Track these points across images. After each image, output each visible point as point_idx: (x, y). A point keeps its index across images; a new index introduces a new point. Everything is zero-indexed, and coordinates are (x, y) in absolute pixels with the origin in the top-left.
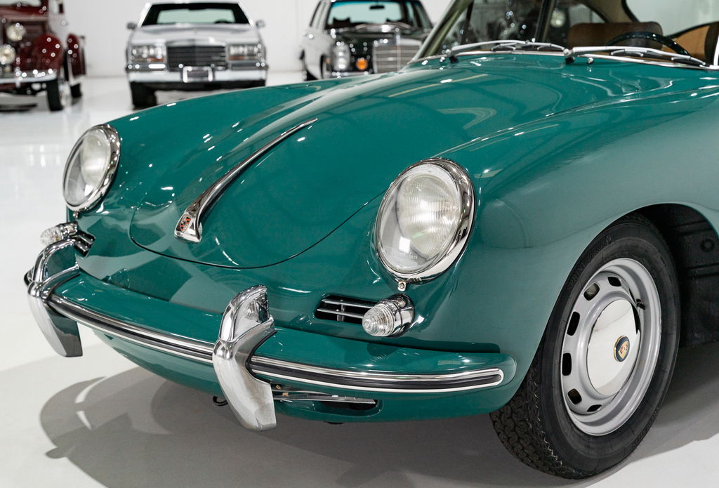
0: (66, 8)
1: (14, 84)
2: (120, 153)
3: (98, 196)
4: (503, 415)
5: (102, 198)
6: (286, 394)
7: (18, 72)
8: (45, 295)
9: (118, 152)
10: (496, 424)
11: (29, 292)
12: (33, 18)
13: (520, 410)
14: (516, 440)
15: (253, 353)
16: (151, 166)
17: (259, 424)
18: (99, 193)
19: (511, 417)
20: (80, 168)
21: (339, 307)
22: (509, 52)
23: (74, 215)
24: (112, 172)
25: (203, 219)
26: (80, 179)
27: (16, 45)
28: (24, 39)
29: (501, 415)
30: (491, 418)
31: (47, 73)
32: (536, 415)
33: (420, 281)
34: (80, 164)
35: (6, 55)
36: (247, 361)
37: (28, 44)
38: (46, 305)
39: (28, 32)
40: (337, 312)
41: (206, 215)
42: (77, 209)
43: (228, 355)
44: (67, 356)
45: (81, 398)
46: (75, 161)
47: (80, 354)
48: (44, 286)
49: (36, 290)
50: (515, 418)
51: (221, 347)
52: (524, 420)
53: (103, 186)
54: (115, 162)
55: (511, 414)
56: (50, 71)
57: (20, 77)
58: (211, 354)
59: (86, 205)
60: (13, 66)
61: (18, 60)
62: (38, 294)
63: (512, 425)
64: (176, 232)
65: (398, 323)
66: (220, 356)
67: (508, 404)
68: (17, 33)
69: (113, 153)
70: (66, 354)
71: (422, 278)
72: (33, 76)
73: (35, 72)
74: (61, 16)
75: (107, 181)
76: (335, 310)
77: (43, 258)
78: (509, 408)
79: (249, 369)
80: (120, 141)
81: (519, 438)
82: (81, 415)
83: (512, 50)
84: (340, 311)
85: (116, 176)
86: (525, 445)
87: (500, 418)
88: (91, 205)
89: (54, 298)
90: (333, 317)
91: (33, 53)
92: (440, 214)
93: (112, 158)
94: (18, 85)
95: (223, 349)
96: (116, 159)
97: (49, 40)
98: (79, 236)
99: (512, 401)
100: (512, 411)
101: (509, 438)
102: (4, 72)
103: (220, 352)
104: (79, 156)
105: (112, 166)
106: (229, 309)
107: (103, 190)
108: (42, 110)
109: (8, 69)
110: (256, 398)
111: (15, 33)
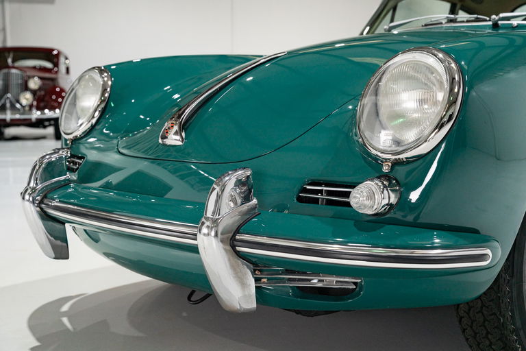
0: (71, 70)
1: (30, 119)
2: (111, 91)
3: (89, 125)
4: (472, 309)
5: (93, 127)
6: (265, 280)
7: (34, 111)
8: (37, 200)
9: (109, 90)
10: (463, 320)
11: (23, 198)
12: (47, 75)
13: (491, 303)
14: (484, 335)
15: (237, 231)
16: (133, 101)
17: (240, 307)
18: (90, 123)
19: (481, 311)
20: (75, 105)
21: (321, 192)
22: (440, 26)
23: (68, 142)
24: (103, 106)
25: (186, 127)
26: (74, 115)
27: (34, 92)
28: (40, 89)
29: (469, 310)
30: (458, 313)
31: (55, 112)
32: (508, 309)
33: (404, 161)
34: (75, 101)
35: (27, 99)
36: (231, 239)
37: (43, 93)
38: (38, 209)
39: (43, 84)
40: (319, 196)
41: (188, 125)
42: (71, 137)
43: (213, 233)
44: (55, 258)
45: (65, 308)
46: (71, 100)
47: (67, 257)
48: (37, 192)
49: (30, 195)
50: (485, 312)
51: (205, 225)
52: (494, 314)
53: (93, 117)
54: (105, 98)
55: (482, 307)
56: (57, 111)
57: (36, 115)
58: (196, 235)
59: (78, 133)
60: (31, 106)
61: (35, 103)
62: (31, 199)
63: (482, 319)
64: (160, 141)
65: (386, 201)
66: (204, 234)
67: (479, 298)
68: (36, 84)
69: (104, 90)
70: (54, 256)
71: (406, 158)
72: (45, 114)
73: (46, 111)
74: (67, 76)
75: (97, 114)
76: (317, 194)
77: (37, 168)
78: (480, 302)
79: (233, 247)
80: (111, 81)
81: (488, 333)
82: (65, 320)
83: (441, 23)
84: (322, 195)
85: (105, 109)
86: (493, 340)
87: (468, 314)
88: (83, 133)
89: (46, 201)
90: (316, 201)
91: (46, 99)
92: (422, 101)
93: (103, 95)
94: (34, 120)
95: (208, 227)
96: (107, 95)
97: (58, 90)
98: (72, 159)
99: (484, 295)
100: (483, 305)
101: (476, 334)
102: (24, 110)
103: (205, 230)
104: (75, 94)
105: (102, 102)
106: (214, 189)
107: (94, 121)
108: (51, 139)
109: (27, 108)
110: (239, 278)
111: (34, 84)
